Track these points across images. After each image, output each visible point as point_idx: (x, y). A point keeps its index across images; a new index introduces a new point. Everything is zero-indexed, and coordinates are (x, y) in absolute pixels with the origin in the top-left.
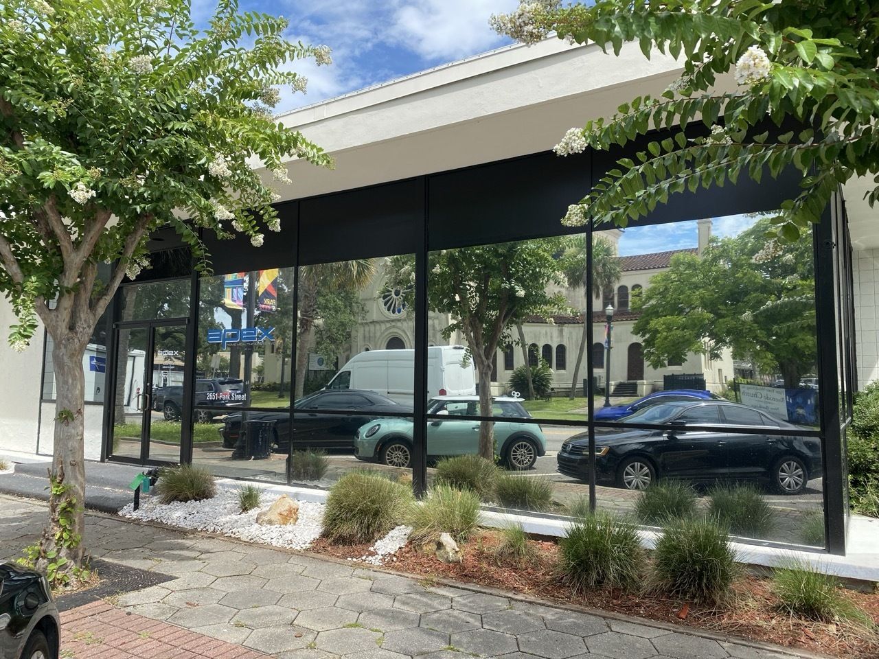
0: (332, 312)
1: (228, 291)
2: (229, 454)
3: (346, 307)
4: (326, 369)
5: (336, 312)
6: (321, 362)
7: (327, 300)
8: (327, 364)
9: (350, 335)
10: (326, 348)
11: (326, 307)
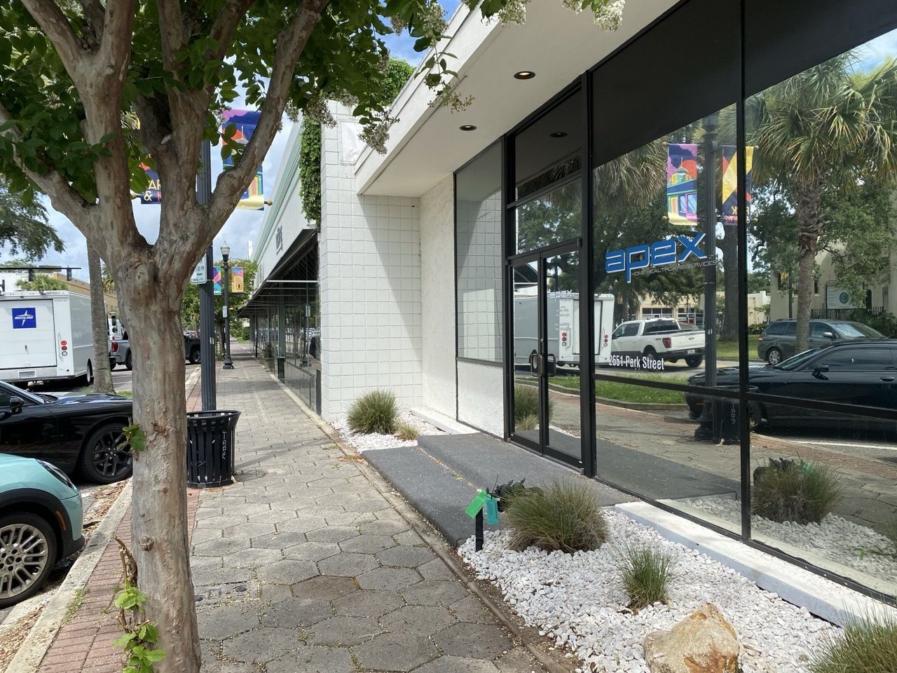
0: (856, 231)
1: (672, 201)
2: (692, 428)
3: (878, 223)
4: (851, 307)
5: (863, 230)
6: (844, 298)
7: (848, 216)
8: (853, 300)
9: (888, 263)
10: (849, 280)
11: (847, 225)
